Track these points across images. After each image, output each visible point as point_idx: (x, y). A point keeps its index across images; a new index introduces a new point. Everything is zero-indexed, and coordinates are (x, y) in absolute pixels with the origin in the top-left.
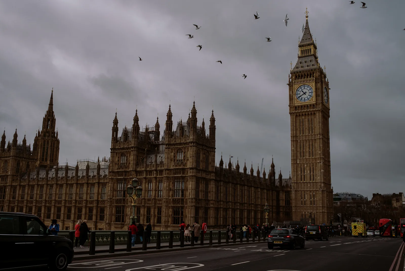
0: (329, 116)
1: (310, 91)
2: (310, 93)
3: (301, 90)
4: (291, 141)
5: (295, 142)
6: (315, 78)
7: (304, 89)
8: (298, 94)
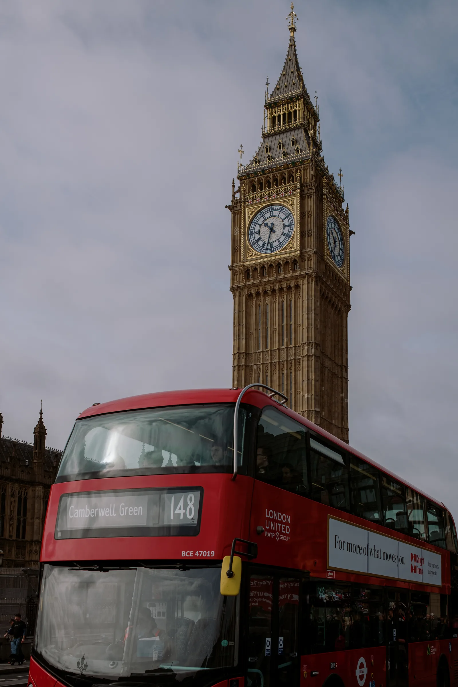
0: (348, 307)
1: (286, 222)
2: (286, 226)
3: (262, 220)
4: (234, 367)
5: (243, 372)
6: (301, 185)
7: (272, 216)
8: (254, 233)
